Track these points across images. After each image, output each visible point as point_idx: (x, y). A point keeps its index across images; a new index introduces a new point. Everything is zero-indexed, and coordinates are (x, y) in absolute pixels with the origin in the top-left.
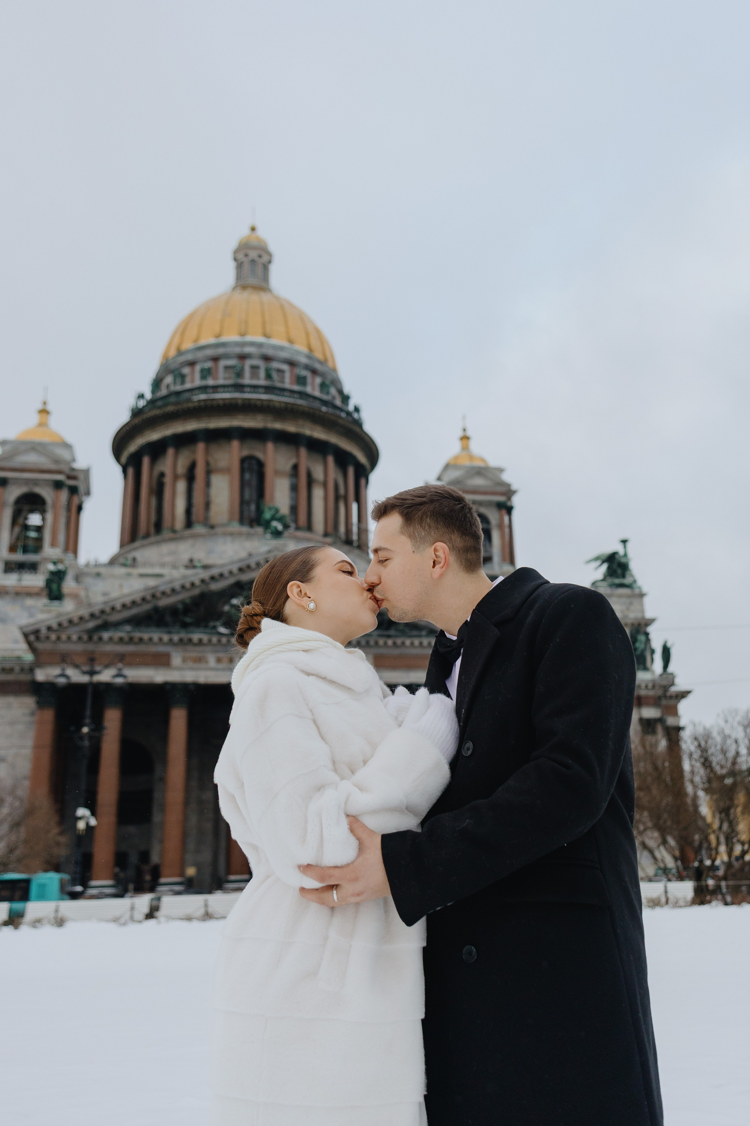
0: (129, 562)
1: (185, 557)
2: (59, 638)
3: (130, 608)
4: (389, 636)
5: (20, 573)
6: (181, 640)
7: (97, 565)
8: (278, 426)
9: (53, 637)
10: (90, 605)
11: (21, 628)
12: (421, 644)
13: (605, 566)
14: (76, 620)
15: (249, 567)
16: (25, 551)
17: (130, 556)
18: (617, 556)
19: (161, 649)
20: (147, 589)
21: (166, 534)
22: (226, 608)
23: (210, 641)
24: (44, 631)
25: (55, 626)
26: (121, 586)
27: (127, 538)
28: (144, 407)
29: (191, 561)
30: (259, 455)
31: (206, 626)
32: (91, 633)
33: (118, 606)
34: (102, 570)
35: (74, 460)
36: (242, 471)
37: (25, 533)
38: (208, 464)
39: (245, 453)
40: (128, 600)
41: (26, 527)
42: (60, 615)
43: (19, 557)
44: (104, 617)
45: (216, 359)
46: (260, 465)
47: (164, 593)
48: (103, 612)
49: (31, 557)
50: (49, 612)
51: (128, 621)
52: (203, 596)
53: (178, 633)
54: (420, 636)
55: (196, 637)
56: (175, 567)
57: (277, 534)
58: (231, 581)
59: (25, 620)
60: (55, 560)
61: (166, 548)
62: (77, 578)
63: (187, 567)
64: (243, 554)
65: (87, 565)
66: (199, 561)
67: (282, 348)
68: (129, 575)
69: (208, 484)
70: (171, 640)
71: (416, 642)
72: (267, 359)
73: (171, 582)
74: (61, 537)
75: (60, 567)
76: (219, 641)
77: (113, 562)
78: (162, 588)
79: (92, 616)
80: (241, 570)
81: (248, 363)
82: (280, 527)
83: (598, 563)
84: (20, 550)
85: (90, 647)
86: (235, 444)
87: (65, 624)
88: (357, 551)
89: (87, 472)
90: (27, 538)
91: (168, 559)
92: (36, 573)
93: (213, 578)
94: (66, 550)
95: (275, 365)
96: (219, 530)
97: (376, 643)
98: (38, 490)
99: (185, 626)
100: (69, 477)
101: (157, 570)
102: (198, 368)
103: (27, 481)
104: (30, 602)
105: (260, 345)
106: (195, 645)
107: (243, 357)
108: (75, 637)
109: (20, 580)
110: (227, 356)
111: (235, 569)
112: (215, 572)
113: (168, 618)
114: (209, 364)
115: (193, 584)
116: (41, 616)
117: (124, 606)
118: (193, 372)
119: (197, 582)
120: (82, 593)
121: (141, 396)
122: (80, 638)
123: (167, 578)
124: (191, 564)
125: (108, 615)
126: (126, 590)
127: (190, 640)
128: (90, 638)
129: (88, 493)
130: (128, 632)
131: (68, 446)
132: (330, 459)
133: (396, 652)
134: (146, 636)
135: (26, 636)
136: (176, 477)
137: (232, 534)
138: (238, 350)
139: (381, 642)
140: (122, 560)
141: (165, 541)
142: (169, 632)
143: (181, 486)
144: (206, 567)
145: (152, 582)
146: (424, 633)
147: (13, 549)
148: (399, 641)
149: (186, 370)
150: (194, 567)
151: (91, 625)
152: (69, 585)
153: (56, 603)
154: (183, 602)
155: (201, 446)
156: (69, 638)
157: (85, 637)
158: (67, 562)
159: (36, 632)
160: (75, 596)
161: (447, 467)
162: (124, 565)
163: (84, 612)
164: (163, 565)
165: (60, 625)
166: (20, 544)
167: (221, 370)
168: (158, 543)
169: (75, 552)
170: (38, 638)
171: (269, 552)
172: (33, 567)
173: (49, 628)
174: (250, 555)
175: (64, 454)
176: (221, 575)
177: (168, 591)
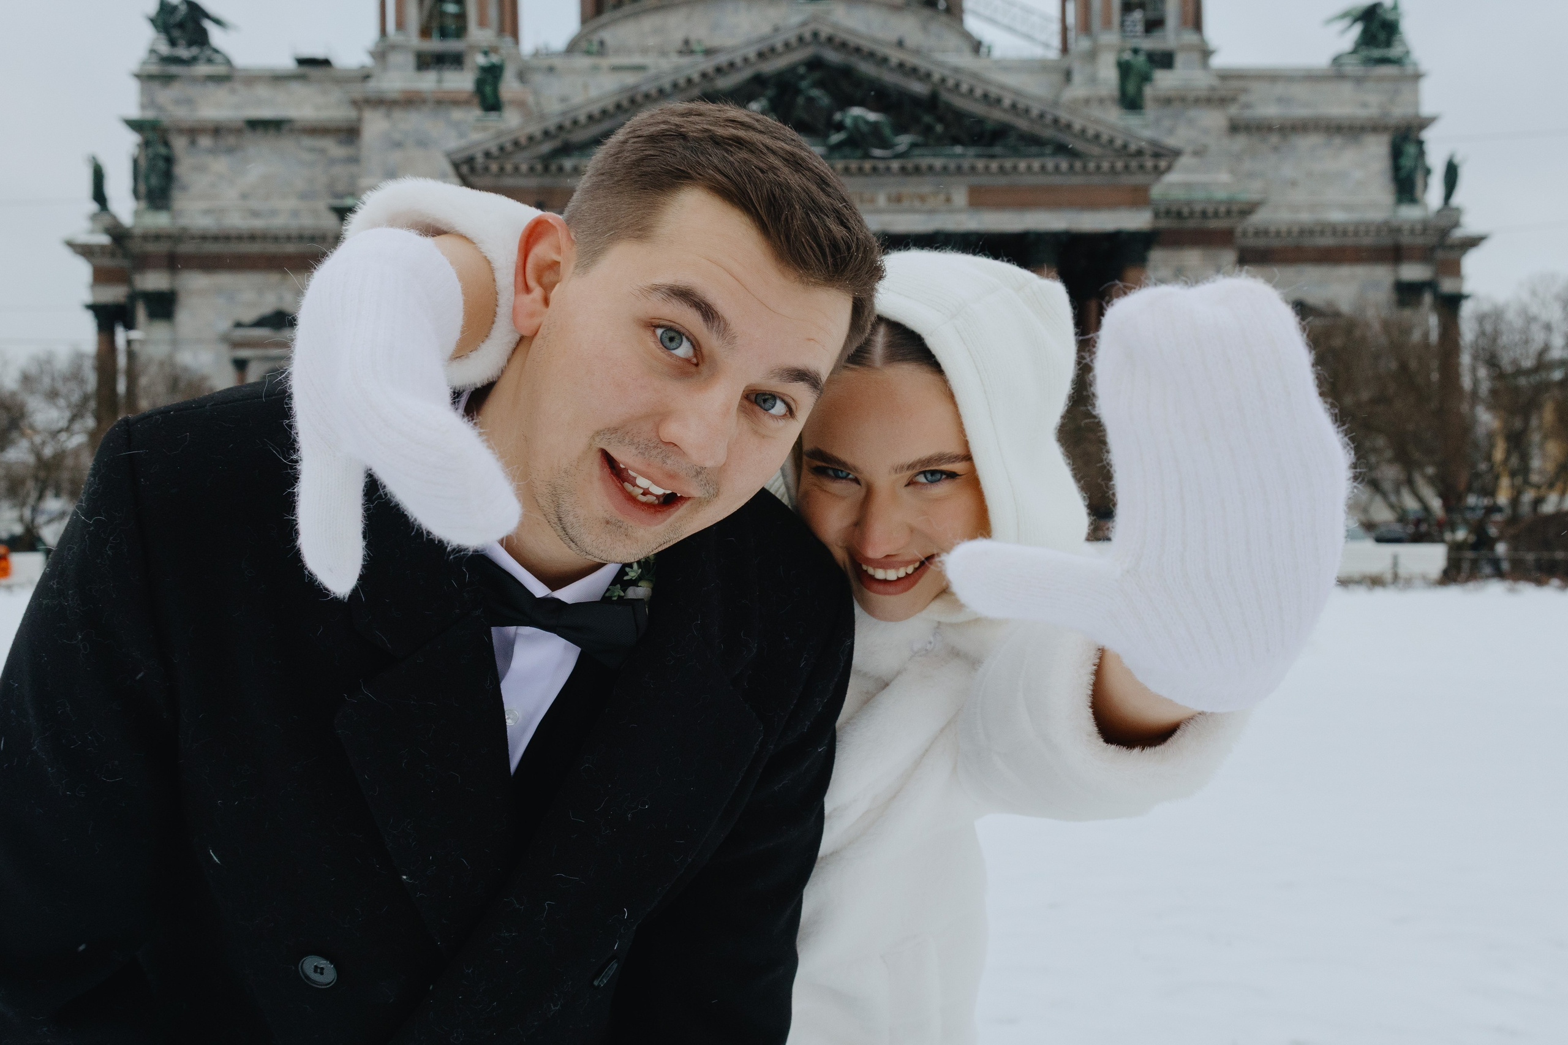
0: (595, 47)
1: (677, 37)
2: (502, 169)
3: (600, 121)
4: (992, 157)
5: (440, 70)
7: (550, 54)
9: (494, 167)
10: (542, 117)
11: (448, 155)
12: (1043, 167)
13: (1357, 30)
14: (523, 141)
15: (773, 50)
16: (444, 34)
17: (596, 38)
18: (1379, 11)
20: (624, 90)
21: (648, 2)
24: (480, 159)
25: (494, 150)
26: (586, 87)
27: (590, 8)
29: (687, 42)
32: (547, 160)
33: (582, 118)
34: (557, 62)
37: (441, 7)
40: (595, 109)
42: (499, 134)
43: (435, 45)
44: (564, 135)
47: (647, 96)
48: (560, 128)
49: (452, 45)
50: (485, 129)
54: (1043, 156)
56: (663, 53)
58: (746, 74)
59: (453, 142)
60: (486, 49)
61: (648, 23)
62: (522, 76)
63: (681, 53)
64: (765, 29)
65: (536, 54)
66: (699, 42)
68: (595, 69)
71: (1036, 164)
73: (657, 77)
74: (493, 12)
75: (494, 59)
77: (572, 48)
78: (645, 88)
79: (546, 134)
80: (761, 55)
83: (1346, 22)
84: (435, 34)
85: (547, 181)
87: (509, 147)
88: (944, 18)
90: (443, 14)
91: (651, 42)
92: (462, 69)
93: (719, 70)
94: (501, 31)
97: (973, 167)
101: (637, 60)
104: (457, 114)
108: (524, 168)
109: (440, 81)
111: (752, 54)
112: (722, 59)
115: (689, 81)
116: (476, 136)
117: (591, 118)
119: (696, 77)
120: (530, 99)
122: (532, 169)
123: (652, 72)
124: (687, 48)
125: (570, 132)
126: (593, 93)
128: (546, 169)
133: (1003, 181)
135: (456, 166)
139: (980, 165)
140: (584, 45)
141: (647, 12)
144: (709, 52)
145: (630, 79)
146: (1048, 150)
147: (425, 32)
148: (1008, 164)
150: (692, 52)
151: (546, 147)
152: (509, 87)
153: (493, 115)
156: (516, 169)
157: (539, 167)
158: (503, 52)
159: (470, 161)
160: (521, 104)
162: (588, 53)
163: (535, 129)
164: (645, 51)
165: (502, 149)
166: (435, 24)
168: (636, 15)
169: (515, 34)
170: (473, 170)
171: (804, 24)
172: (456, 60)
173: (487, 155)
174: (776, 29)
176: (732, 65)
177: (653, 92)
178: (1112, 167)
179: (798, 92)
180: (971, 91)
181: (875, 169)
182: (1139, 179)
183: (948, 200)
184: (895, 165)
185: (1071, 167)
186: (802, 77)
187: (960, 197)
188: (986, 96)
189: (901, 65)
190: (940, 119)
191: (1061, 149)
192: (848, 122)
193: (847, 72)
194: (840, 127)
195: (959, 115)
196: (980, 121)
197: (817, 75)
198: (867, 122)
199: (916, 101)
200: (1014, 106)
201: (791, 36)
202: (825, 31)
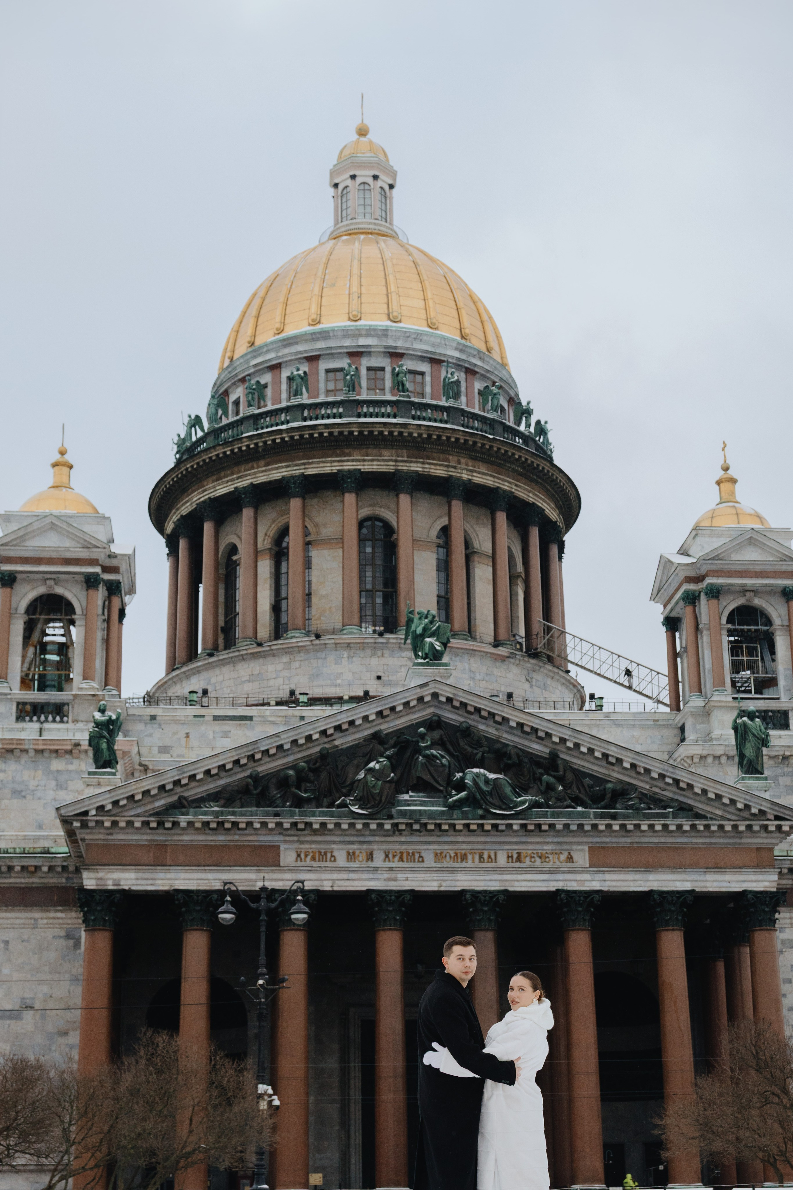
0: (196, 696)
2: (114, 824)
3: (216, 777)
4: (614, 817)
5: (40, 720)
6: (294, 825)
8: (416, 467)
9: (106, 821)
12: (665, 826)
15: (392, 709)
16: (43, 685)
19: (265, 839)
21: (245, 647)
22: (361, 775)
23: (338, 825)
24: (93, 813)
26: (188, 737)
27: (181, 653)
28: (200, 441)
29: (292, 693)
30: (389, 515)
31: (331, 805)
32: (161, 815)
33: (199, 773)
34: (160, 712)
35: (111, 541)
36: (362, 540)
37: (43, 655)
38: (306, 533)
39: (365, 512)
40: (213, 765)
41: (43, 648)
42: (113, 789)
44: (178, 789)
45: (313, 359)
46: (389, 530)
47: (266, 753)
49: (53, 696)
51: (214, 797)
52: (323, 756)
53: (292, 815)
54: (665, 816)
55: (316, 821)
57: (435, 657)
58: (367, 732)
59: (62, 797)
61: (245, 670)
66: (303, 692)
67: (418, 336)
68: (199, 718)
69: (308, 564)
70: (279, 825)
72: (395, 355)
73: (276, 734)
75: (110, 714)
76: (352, 825)
79: (162, 789)
81: (365, 362)
82: (438, 646)
84: (37, 685)
85: (159, 838)
86: (350, 498)
89: (130, 559)
90: (44, 664)
92: (70, 721)
93: (338, 728)
94: (105, 681)
95: (409, 364)
96: (326, 639)
97: (595, 826)
98: (59, 590)
99: (299, 803)
100: (106, 569)
101: (241, 710)
102: (285, 374)
103: (45, 577)
104: (57, 764)
105: (384, 333)
106: (315, 832)
107: (356, 355)
108: (138, 824)
109: (42, 731)
110: (331, 355)
113: (274, 793)
114: (304, 368)
116: (88, 792)
118: (277, 382)
120: (132, 749)
121: (196, 422)
123: (258, 722)
125: (186, 787)
126: (197, 743)
127: (308, 825)
128: (160, 824)
129: (132, 590)
130: (217, 814)
131: (104, 520)
132: (501, 517)
133: (627, 840)
134: (242, 820)
135: (64, 822)
136: (257, 554)
137: (349, 646)
138: (348, 342)
139: (602, 825)
141: (243, 658)
142: (277, 815)
143: (265, 567)
146: (670, 811)
147: (26, 683)
148: (630, 824)
149: (266, 378)
150: (297, 702)
151: (160, 803)
152: (123, 744)
153: (107, 770)
154: (294, 767)
155: (295, 503)
156: (130, 823)
157: (153, 823)
161: (696, 532)
162: (190, 702)
163: (147, 782)
165: (115, 803)
166: (36, 675)
167: (322, 375)
168: (232, 661)
169: (118, 686)
170: (83, 825)
171: (422, 686)
172: (58, 712)
173: (100, 809)
175: (100, 534)
176: (352, 723)
178: (735, 827)
179: (418, 751)
180: (591, 751)
181: (495, 826)
182: (762, 840)
183: (570, 859)
184: (516, 824)
185: (693, 827)
186: (422, 737)
187: (582, 858)
188: (606, 756)
189: (521, 725)
190: (561, 780)
191: (684, 810)
192: (468, 781)
193: (467, 732)
194: (460, 786)
195: (579, 775)
196: (600, 781)
197: (436, 734)
198: (487, 781)
199: (535, 760)
200: (633, 766)
201: (412, 697)
202: (445, 693)
